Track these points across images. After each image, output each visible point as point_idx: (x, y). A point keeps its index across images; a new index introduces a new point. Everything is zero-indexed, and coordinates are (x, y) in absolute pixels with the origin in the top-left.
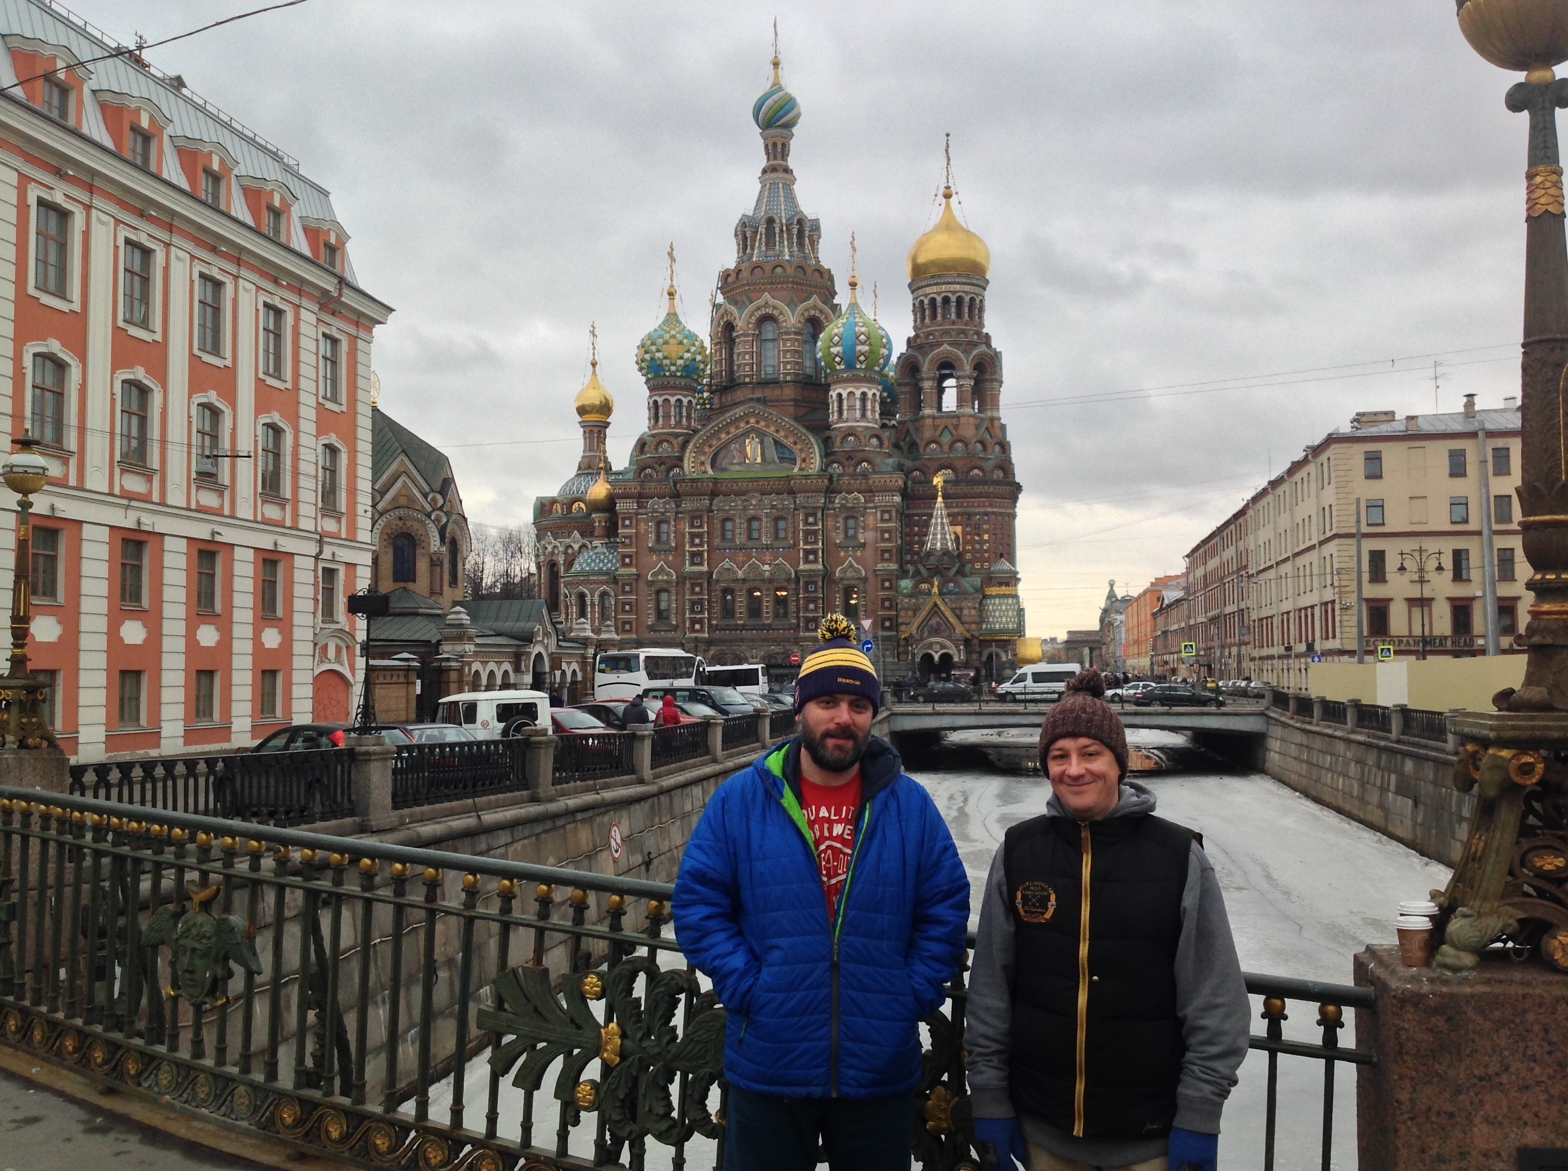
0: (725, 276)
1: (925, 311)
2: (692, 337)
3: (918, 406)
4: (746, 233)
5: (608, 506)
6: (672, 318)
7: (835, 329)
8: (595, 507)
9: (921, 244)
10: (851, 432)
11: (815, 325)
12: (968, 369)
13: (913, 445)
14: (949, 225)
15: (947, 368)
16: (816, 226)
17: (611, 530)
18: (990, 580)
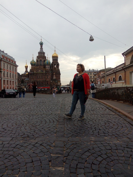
0: (37, 56)
1: (53, 60)
2: (35, 61)
3: (53, 67)
4: (39, 53)
5: (28, 75)
6: (33, 60)
7: (46, 61)
8: (27, 75)
9: (53, 55)
10: (47, 70)
11: (45, 61)
12: (57, 65)
13: (52, 71)
14: (55, 53)
15: (55, 64)
16: (45, 53)
17: (28, 77)
18: (58, 81)
